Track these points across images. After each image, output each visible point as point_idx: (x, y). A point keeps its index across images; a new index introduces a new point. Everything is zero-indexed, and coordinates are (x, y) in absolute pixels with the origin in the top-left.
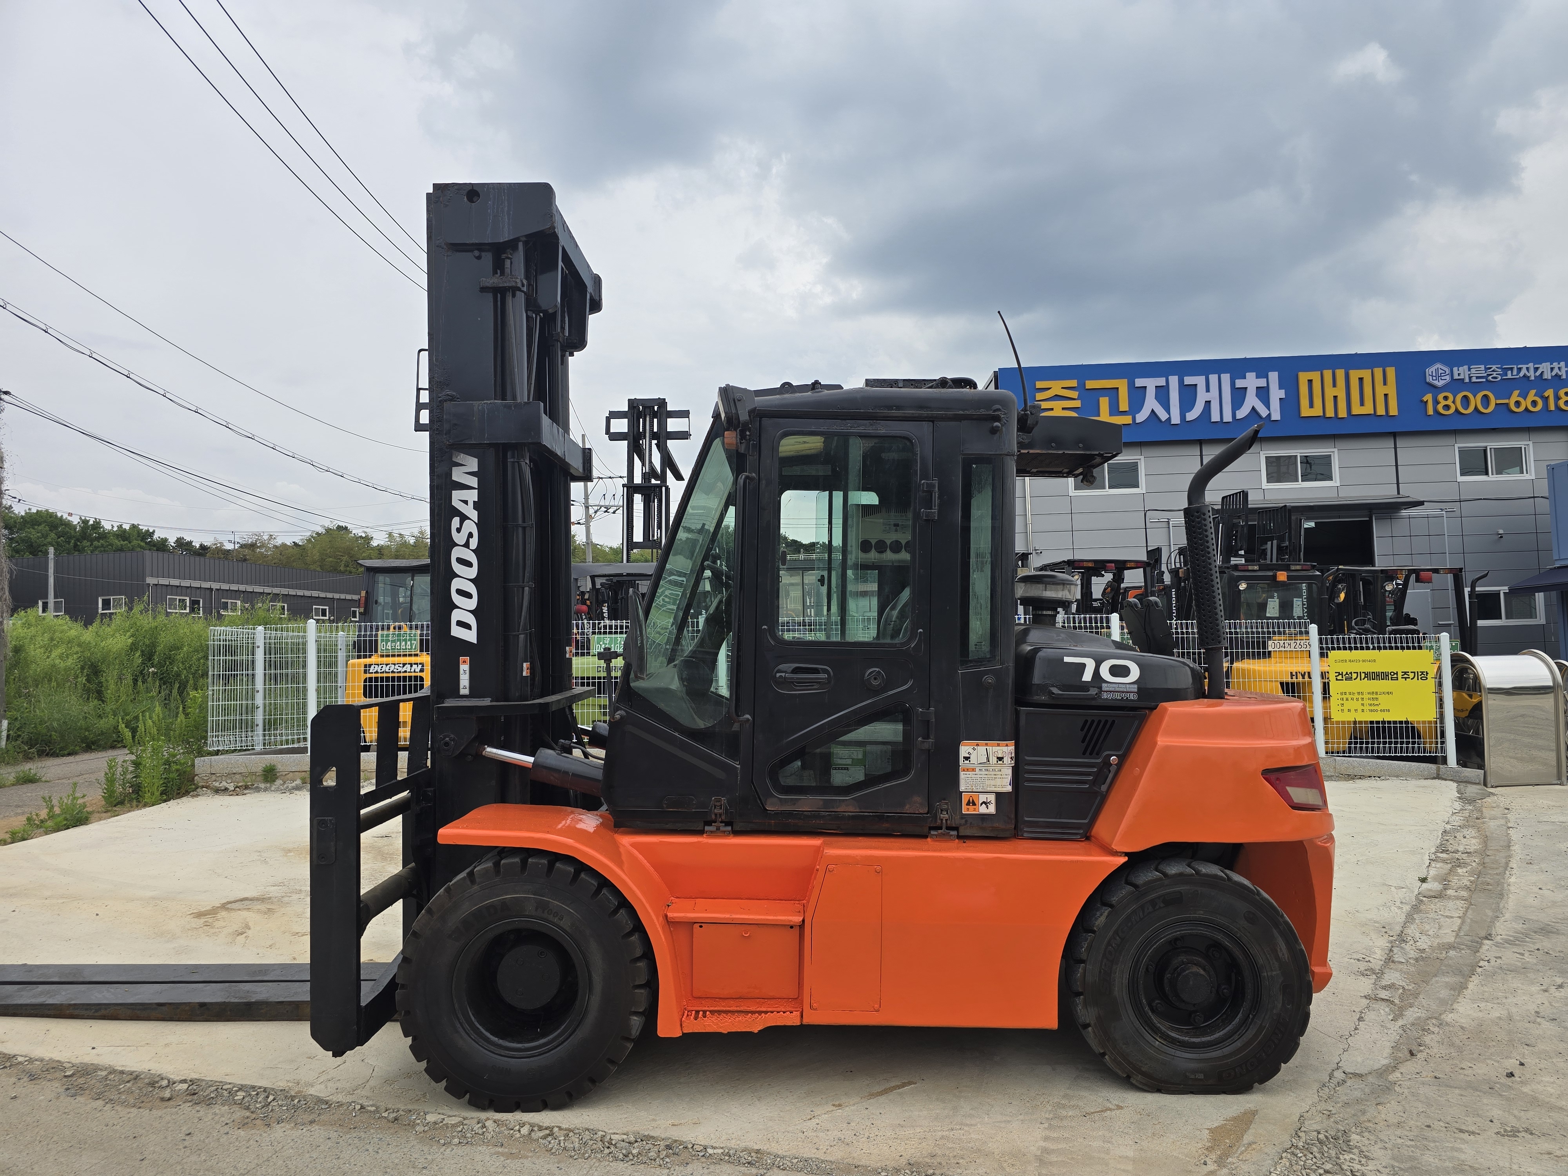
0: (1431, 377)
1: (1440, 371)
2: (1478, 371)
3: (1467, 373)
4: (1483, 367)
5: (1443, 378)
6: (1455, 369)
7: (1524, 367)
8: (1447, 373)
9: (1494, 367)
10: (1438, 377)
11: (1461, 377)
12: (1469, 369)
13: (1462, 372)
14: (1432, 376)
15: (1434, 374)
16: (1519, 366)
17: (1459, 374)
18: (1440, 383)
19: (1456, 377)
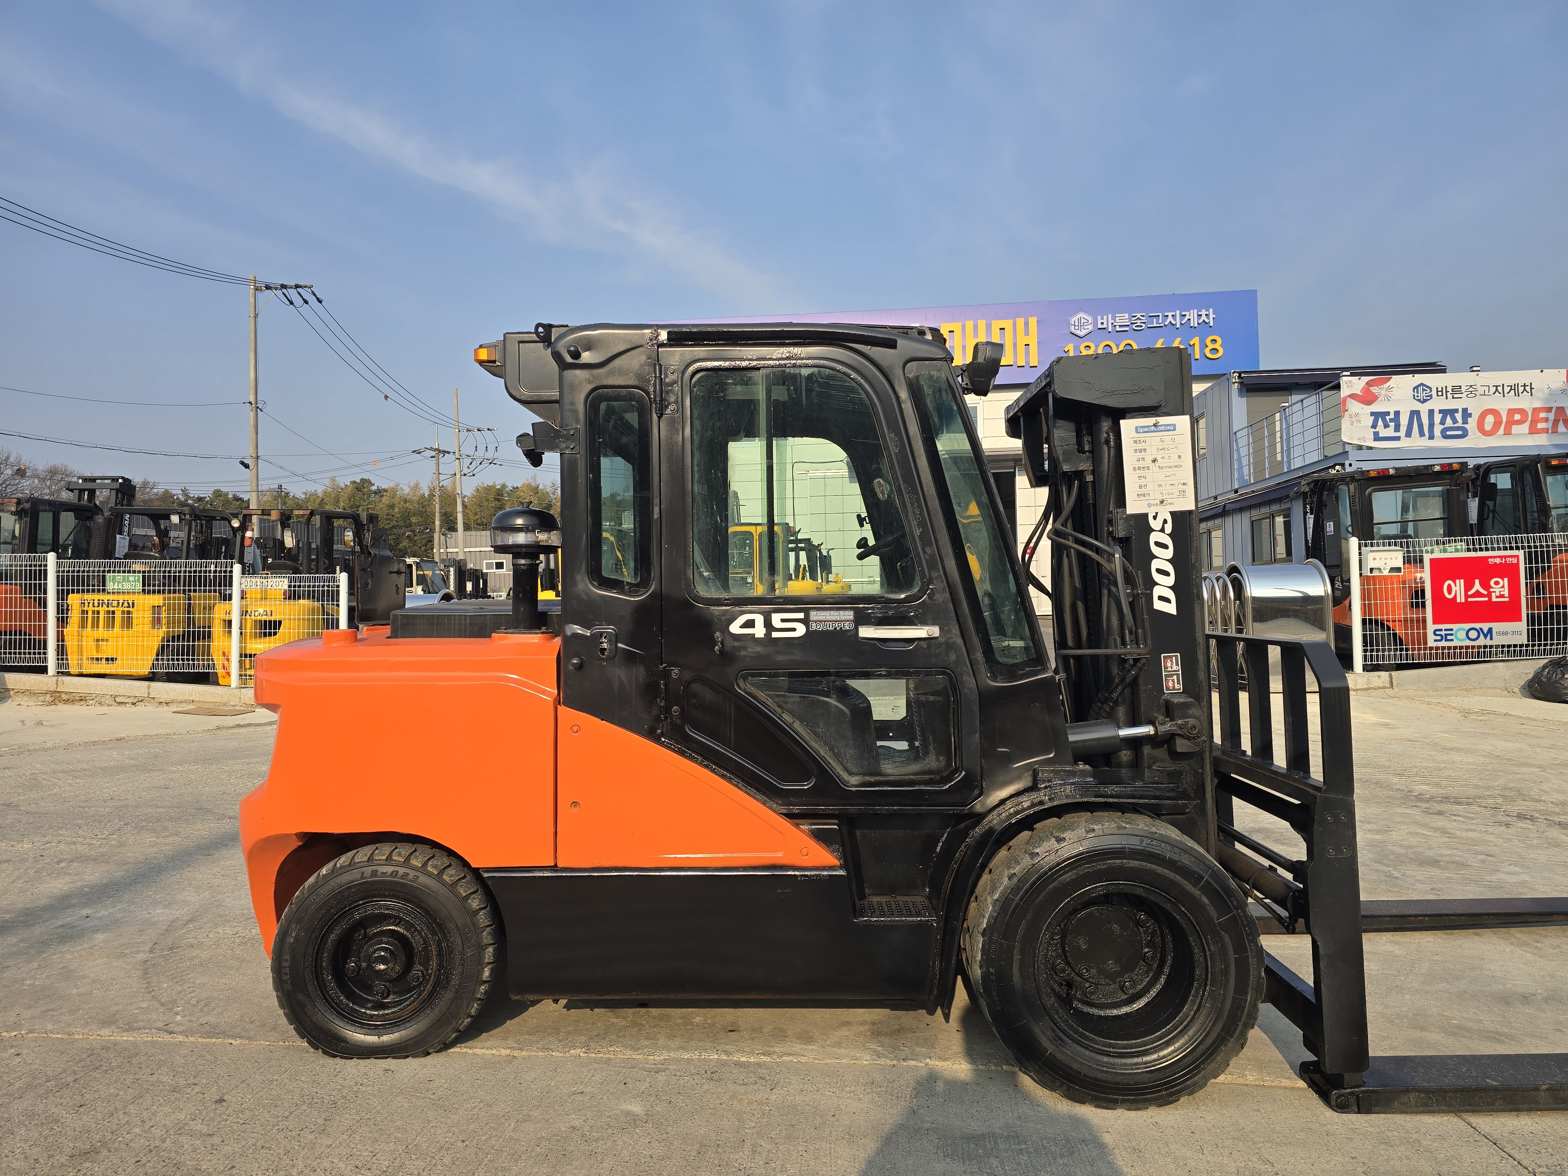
0: (1073, 327)
1: (1083, 320)
2: (1123, 318)
3: (1110, 321)
4: (1127, 316)
5: (1085, 327)
6: (1099, 317)
7: (1170, 314)
8: (1090, 322)
9: (1139, 315)
10: (1081, 326)
11: (1105, 326)
12: (1114, 318)
13: (1107, 321)
14: (1075, 325)
15: (1077, 324)
16: (1166, 314)
17: (1102, 323)
18: (1081, 333)
19: (1100, 326)
